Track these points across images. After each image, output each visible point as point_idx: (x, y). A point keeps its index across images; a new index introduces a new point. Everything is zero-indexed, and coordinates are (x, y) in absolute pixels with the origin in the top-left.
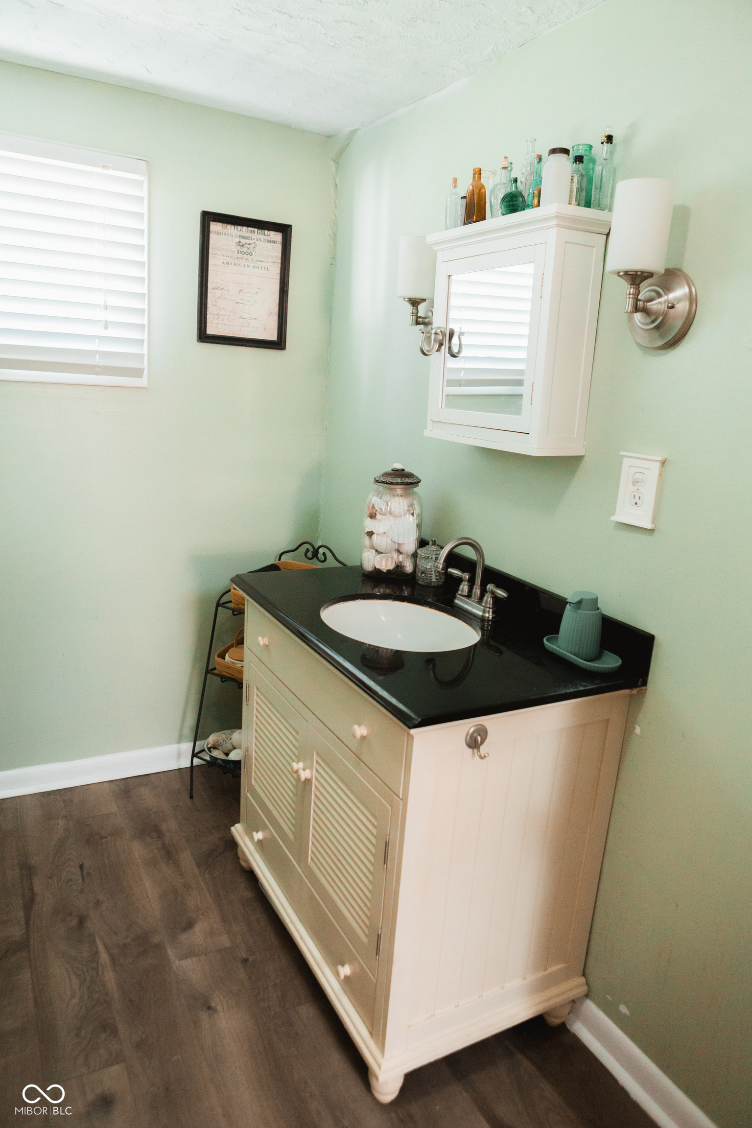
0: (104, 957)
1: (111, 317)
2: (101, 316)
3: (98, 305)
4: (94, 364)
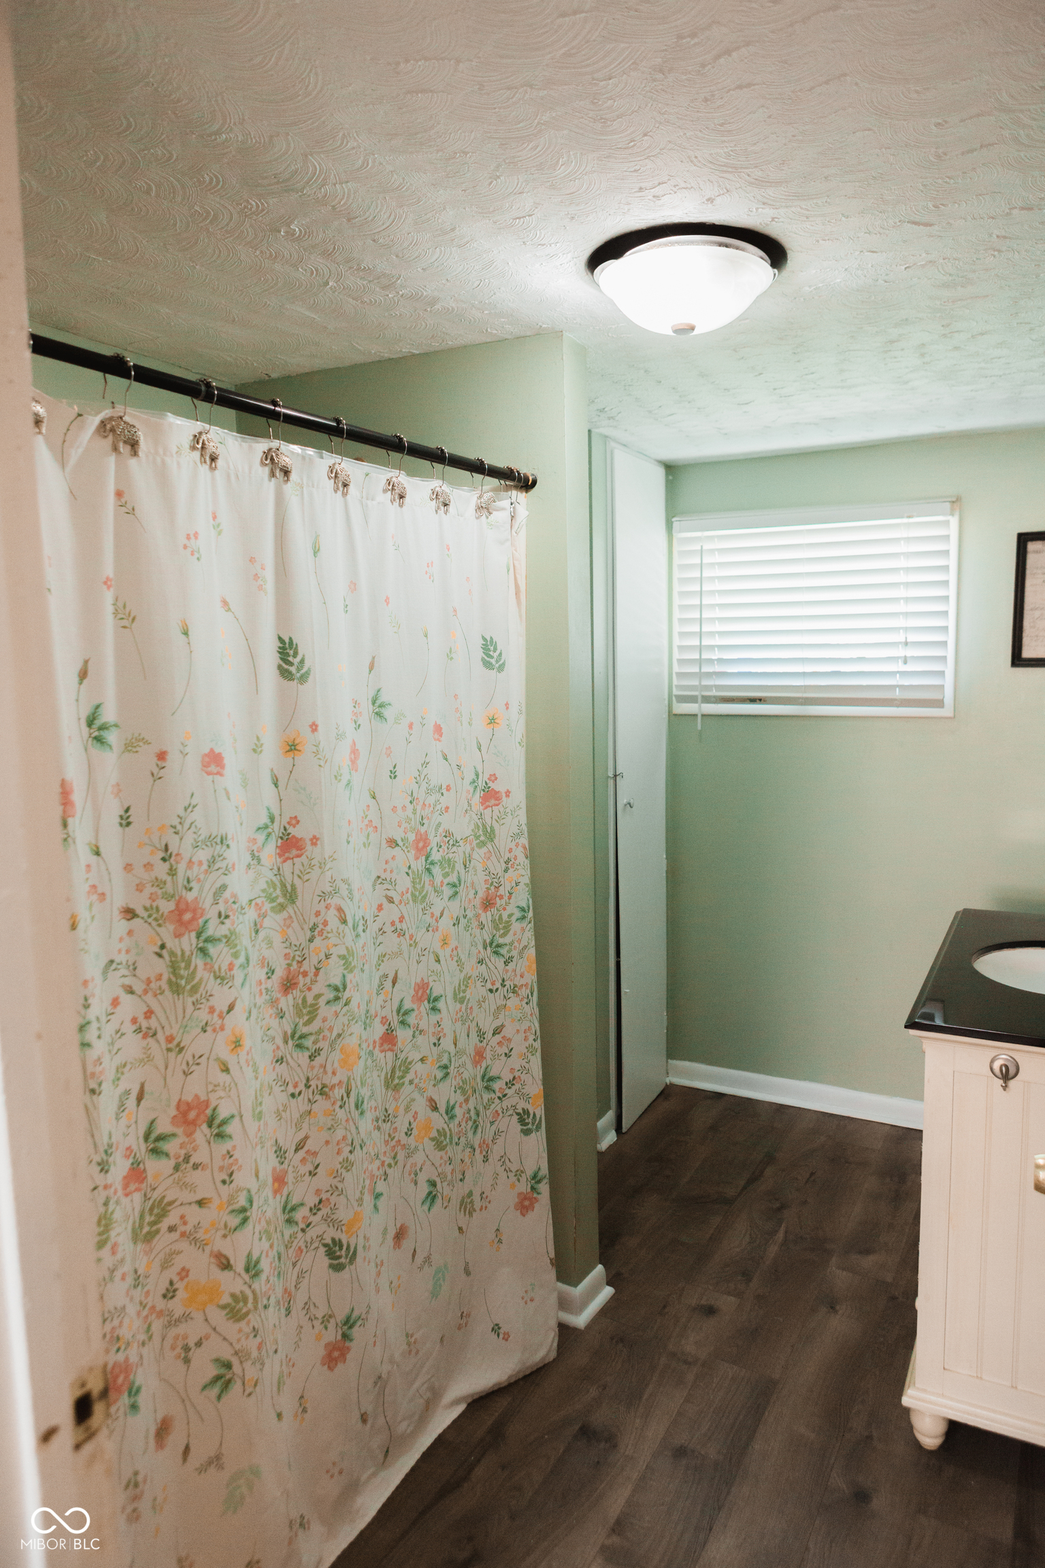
0: (780, 1235)
1: (910, 652)
2: (901, 652)
3: (900, 643)
4: (894, 697)
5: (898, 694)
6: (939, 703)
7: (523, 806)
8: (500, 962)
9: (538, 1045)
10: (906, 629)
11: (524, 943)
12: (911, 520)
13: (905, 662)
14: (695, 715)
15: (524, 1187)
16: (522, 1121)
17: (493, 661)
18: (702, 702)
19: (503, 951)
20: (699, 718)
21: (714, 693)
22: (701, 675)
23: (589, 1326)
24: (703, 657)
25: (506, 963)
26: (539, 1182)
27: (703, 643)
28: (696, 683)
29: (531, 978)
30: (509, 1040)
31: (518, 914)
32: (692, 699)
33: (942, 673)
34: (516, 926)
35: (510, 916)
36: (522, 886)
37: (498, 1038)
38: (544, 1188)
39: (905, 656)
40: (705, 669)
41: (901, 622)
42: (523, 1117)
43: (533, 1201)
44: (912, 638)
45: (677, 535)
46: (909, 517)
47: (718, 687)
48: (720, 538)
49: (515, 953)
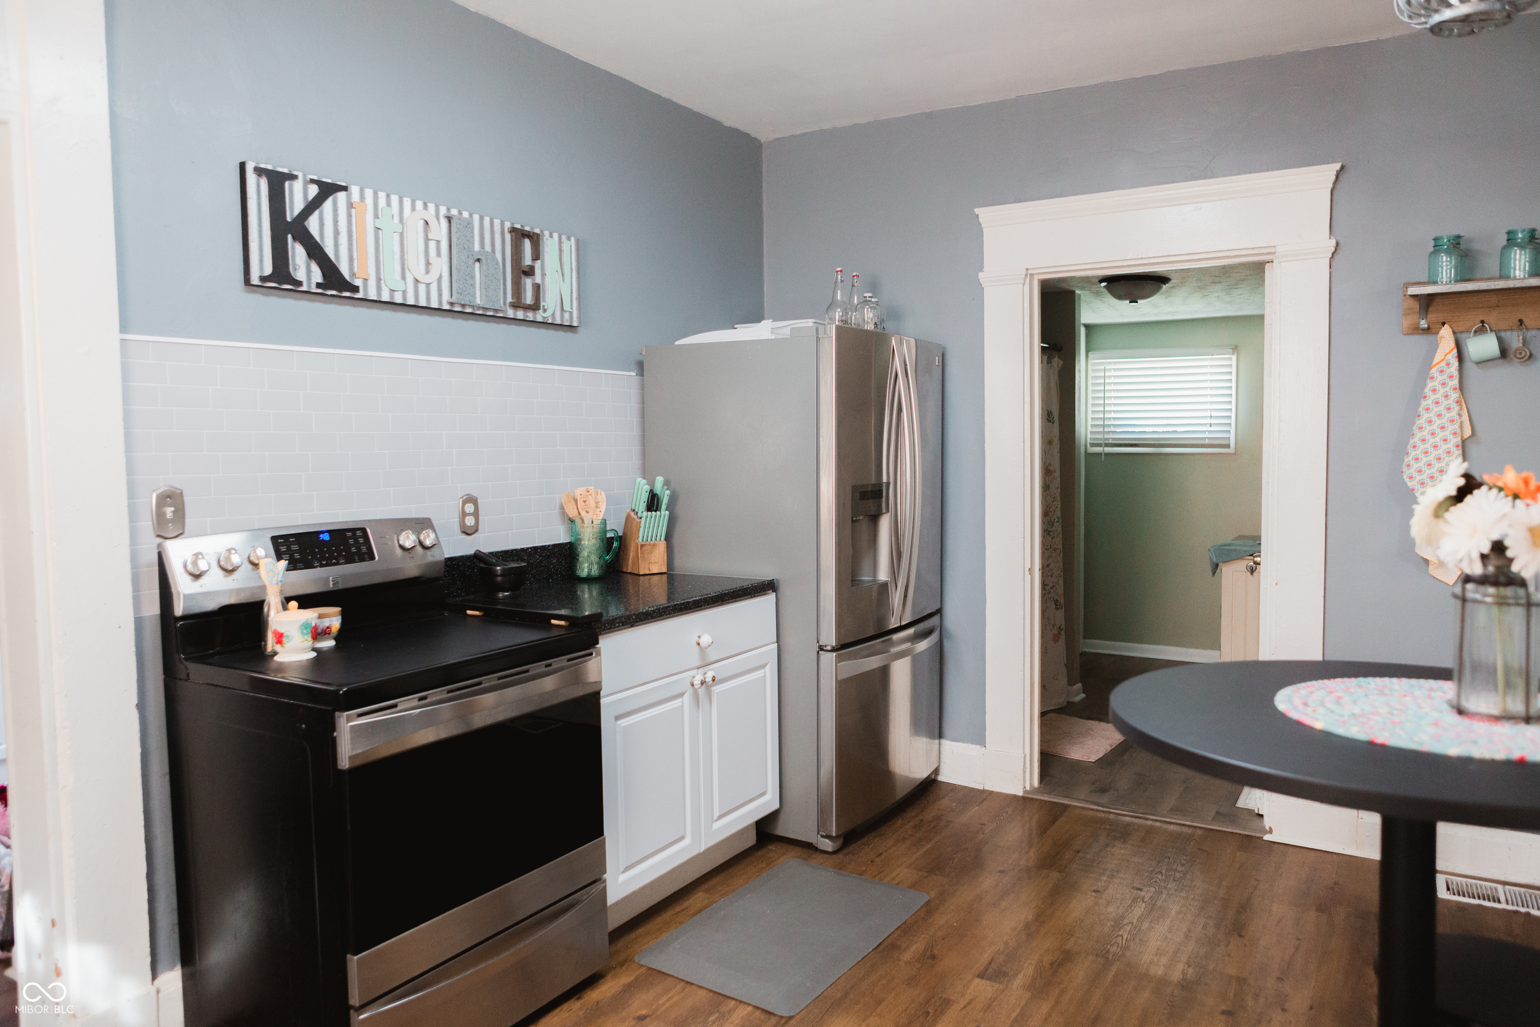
1: (1213, 421)
2: (1209, 421)
3: (1208, 417)
4: (1205, 443)
5: (1207, 441)
6: (1228, 446)
7: (1059, 476)
8: (1050, 539)
9: (1062, 574)
10: (1211, 410)
11: (1058, 532)
12: (1213, 357)
13: (1211, 426)
14: (1101, 454)
15: (1055, 631)
16: (1055, 604)
17: (1051, 419)
18: (1105, 447)
19: (1051, 533)
20: (1103, 454)
21: (1111, 441)
22: (1104, 433)
23: (1079, 702)
24: (1105, 423)
25: (1052, 538)
26: (1061, 630)
27: (1105, 416)
28: (1102, 437)
29: (1060, 546)
30: (1052, 570)
31: (1057, 520)
32: (1099, 445)
33: (1229, 432)
34: (1056, 524)
35: (1055, 519)
36: (1058, 509)
37: (1048, 569)
38: (1063, 633)
39: (1211, 423)
40: (1107, 429)
41: (1208, 406)
42: (1056, 602)
43: (1059, 638)
44: (1214, 414)
45: (1090, 362)
46: (1212, 355)
47: (1113, 439)
48: (1114, 363)
49: (1055, 535)
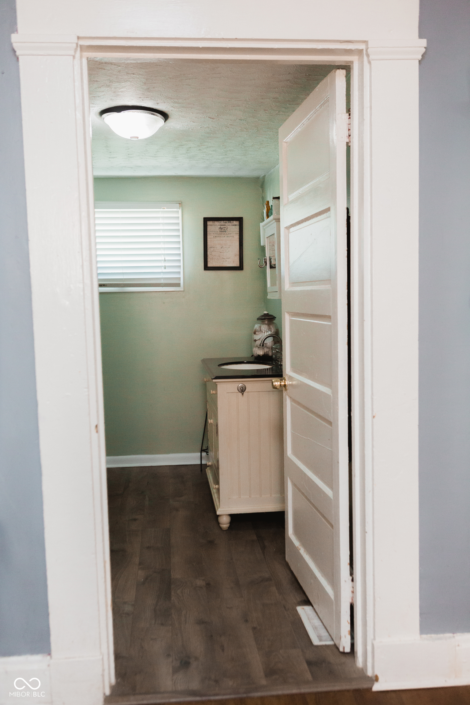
1: (167, 264)
2: (163, 264)
3: (162, 260)
4: (161, 283)
5: (162, 281)
6: (178, 285)
10: (164, 254)
13: (165, 268)
33: (179, 274)
41: (162, 252)
44: (167, 258)
46: (163, 208)
